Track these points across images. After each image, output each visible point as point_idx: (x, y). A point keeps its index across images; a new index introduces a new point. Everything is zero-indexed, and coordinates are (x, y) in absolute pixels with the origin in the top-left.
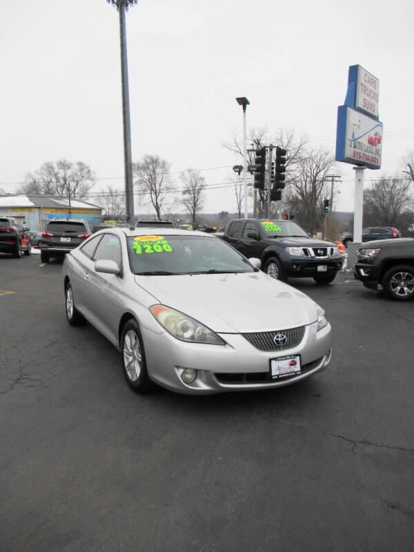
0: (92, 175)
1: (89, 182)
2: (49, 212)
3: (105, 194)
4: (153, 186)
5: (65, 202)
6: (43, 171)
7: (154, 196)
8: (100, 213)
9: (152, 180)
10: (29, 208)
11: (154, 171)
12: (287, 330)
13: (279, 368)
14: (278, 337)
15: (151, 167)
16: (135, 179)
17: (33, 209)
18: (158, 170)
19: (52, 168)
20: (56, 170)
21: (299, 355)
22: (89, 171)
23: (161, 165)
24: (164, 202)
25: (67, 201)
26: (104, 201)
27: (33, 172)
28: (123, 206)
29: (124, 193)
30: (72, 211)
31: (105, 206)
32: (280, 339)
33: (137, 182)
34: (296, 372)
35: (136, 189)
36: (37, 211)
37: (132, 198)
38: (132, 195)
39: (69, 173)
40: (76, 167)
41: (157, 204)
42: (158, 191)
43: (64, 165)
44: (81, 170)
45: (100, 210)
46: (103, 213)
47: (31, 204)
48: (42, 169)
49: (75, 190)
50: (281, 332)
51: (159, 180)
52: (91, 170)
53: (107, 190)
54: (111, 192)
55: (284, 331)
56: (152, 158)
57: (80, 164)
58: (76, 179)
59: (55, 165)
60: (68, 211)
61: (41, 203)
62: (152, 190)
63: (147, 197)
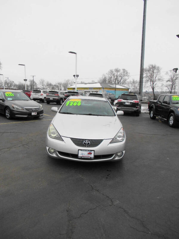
0: (128, 74)
1: (126, 77)
2: (107, 90)
3: (131, 82)
4: (152, 78)
5: (114, 86)
6: (109, 73)
7: (152, 83)
8: (128, 91)
9: (152, 76)
10: (99, 88)
11: (153, 72)
12: (91, 140)
13: (82, 154)
14: (85, 142)
15: (152, 70)
16: (144, 75)
17: (101, 89)
18: (155, 71)
19: (113, 72)
20: (114, 73)
21: (94, 151)
22: (127, 73)
23: (157, 68)
24: (156, 86)
25: (115, 85)
26: (130, 85)
27: (105, 74)
28: (138, 87)
29: (139, 82)
30: (116, 89)
31: (131, 88)
32: (86, 143)
33: (145, 77)
34: (91, 157)
35: (144, 80)
36: (102, 89)
37: (142, 84)
38: (143, 82)
39: (119, 73)
40: (122, 71)
41: (153, 86)
42: (154, 80)
43: (117, 71)
44: (124, 72)
45: (128, 89)
46: (130, 90)
47: (101, 86)
48: (109, 72)
49: (120, 81)
50: (88, 140)
51: (155, 76)
52: (128, 72)
53: (132, 80)
54: (134, 81)
55: (90, 140)
56: (152, 66)
57: (124, 70)
58: (121, 76)
59: (114, 71)
60: (115, 89)
61: (105, 86)
62: (151, 80)
63: (149, 84)
